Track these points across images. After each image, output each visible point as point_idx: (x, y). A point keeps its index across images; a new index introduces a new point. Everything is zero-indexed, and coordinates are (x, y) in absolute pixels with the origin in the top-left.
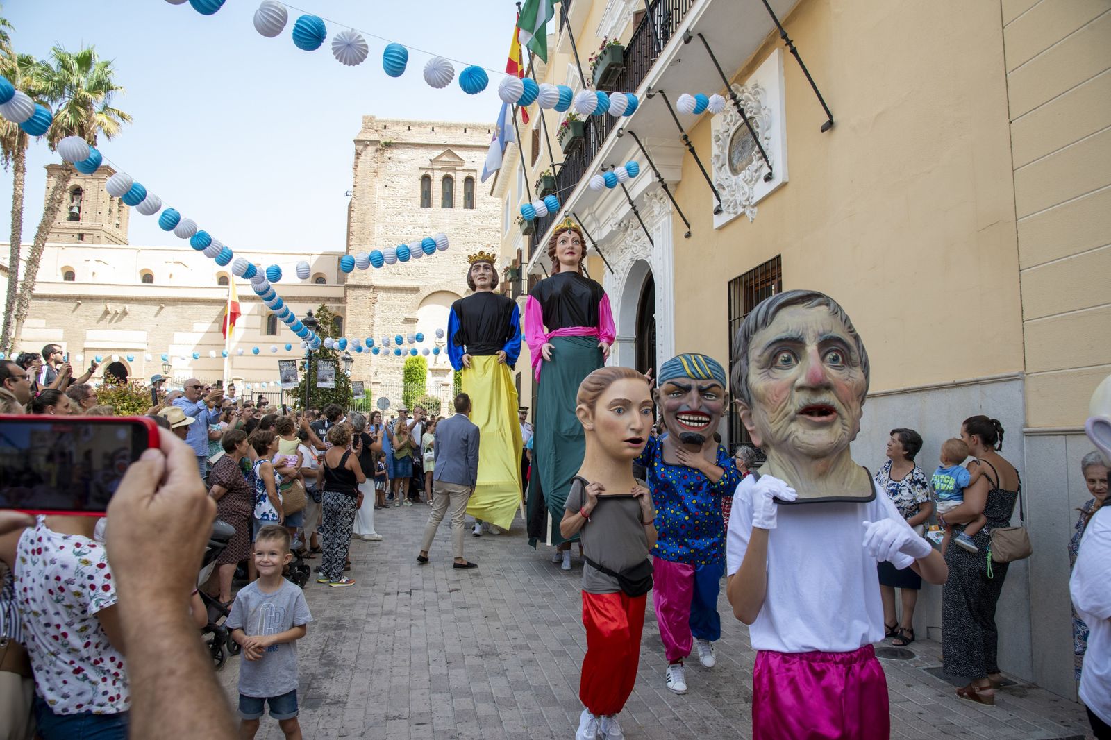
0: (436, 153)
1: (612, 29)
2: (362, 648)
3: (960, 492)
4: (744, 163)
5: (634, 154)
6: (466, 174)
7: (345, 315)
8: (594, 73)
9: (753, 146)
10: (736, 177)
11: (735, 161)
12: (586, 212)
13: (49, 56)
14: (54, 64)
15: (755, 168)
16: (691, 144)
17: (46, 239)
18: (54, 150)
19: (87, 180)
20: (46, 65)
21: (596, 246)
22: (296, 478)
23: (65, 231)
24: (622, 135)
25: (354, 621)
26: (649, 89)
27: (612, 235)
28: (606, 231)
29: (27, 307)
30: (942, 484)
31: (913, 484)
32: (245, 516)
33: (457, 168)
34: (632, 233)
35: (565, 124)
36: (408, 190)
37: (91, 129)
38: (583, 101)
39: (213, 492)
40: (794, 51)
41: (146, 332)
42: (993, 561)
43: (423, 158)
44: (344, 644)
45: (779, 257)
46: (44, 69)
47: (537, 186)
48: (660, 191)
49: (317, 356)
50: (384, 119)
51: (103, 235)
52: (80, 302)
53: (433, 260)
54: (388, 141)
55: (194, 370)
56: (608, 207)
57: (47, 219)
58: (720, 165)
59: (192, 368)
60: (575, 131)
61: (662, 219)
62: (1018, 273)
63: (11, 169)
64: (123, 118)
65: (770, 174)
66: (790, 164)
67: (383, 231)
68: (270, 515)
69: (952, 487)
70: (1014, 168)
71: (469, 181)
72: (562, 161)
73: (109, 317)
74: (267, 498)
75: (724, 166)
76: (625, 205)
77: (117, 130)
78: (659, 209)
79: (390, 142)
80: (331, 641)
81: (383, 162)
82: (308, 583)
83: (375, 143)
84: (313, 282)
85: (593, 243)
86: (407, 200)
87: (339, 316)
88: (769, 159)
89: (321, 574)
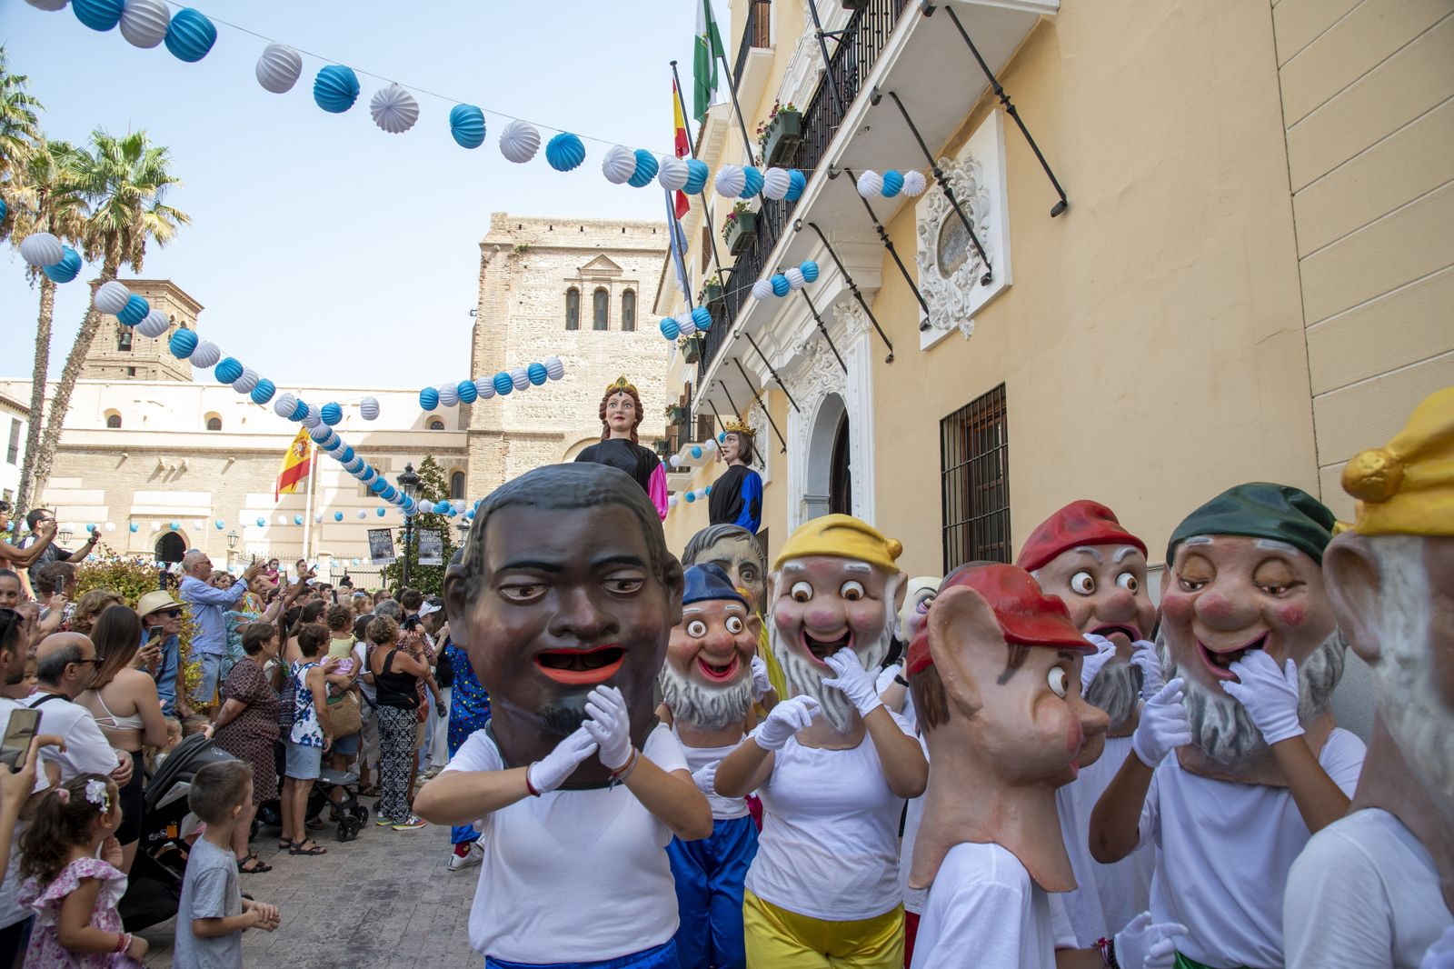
0: (585, 260)
1: (795, 92)
2: (412, 925)
4: (957, 262)
5: (817, 254)
6: (625, 287)
7: (467, 470)
8: (764, 148)
9: (968, 239)
10: (946, 281)
11: (946, 259)
12: (763, 331)
13: (87, 142)
14: (94, 151)
15: (970, 267)
16: (889, 238)
17: (77, 374)
18: (91, 260)
20: (84, 154)
21: (776, 376)
22: (349, 689)
23: (112, 364)
24: (800, 228)
25: (412, 887)
26: (831, 167)
27: (796, 361)
28: (789, 355)
29: (51, 462)
32: (271, 740)
33: (613, 278)
34: (821, 358)
35: (732, 216)
36: (549, 308)
37: (138, 232)
38: (725, 180)
39: (226, 708)
40: (1012, 111)
41: (210, 494)
43: (568, 266)
44: (389, 920)
45: (1003, 385)
46: (80, 159)
47: (700, 299)
48: (854, 301)
49: (420, 524)
50: (519, 216)
51: (159, 368)
52: (126, 455)
53: (581, 398)
54: (524, 245)
55: (271, 542)
56: (789, 324)
57: (79, 349)
58: (928, 265)
59: (268, 540)
60: (744, 225)
61: (857, 339)
62: (1309, 400)
63: (37, 285)
64: (179, 218)
65: (989, 275)
66: (1014, 260)
67: (518, 360)
68: (314, 739)
70: (1300, 257)
71: (629, 295)
72: (732, 265)
73: (163, 474)
74: (311, 716)
75: (932, 267)
76: (809, 321)
77: (172, 234)
78: (853, 326)
79: (526, 246)
80: (371, 915)
81: (517, 272)
82: (364, 831)
83: (506, 248)
84: (426, 428)
85: (773, 372)
86: (548, 320)
87: (457, 473)
88: (987, 255)
89: (380, 815)
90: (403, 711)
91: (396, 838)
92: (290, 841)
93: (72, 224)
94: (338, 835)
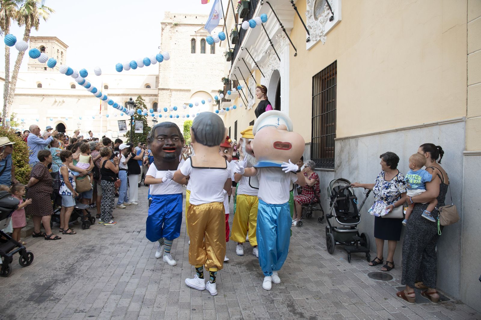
0: (197, 28)
2: (94, 264)
3: (424, 184)
4: (321, 13)
7: (158, 102)
9: (325, 4)
10: (316, 21)
11: (317, 13)
12: (252, 47)
15: (325, 15)
16: (295, 5)
19: (47, 43)
21: (256, 64)
23: (39, 66)
24: (263, 3)
25: (101, 248)
27: (264, 58)
28: (261, 56)
29: (13, 98)
30: (414, 180)
31: (397, 183)
32: (48, 193)
33: (207, 35)
34: (272, 56)
35: (240, 2)
36: (185, 46)
37: (36, 16)
39: (31, 181)
42: (441, 226)
43: (192, 31)
44: (86, 261)
45: (336, 61)
47: (230, 36)
48: (283, 33)
49: (136, 119)
50: (174, 13)
52: (44, 97)
53: (196, 77)
54: (176, 23)
56: (261, 44)
58: (310, 16)
60: (244, 6)
61: (284, 48)
62: (466, 56)
64: (51, 11)
65: (332, 17)
66: (342, 10)
68: (66, 193)
69: (420, 182)
73: (57, 103)
74: (65, 184)
75: (312, 17)
76: (267, 42)
77: (49, 17)
78: (283, 43)
79: (177, 24)
80: (81, 259)
81: (174, 33)
82: (93, 225)
83: (170, 24)
84: (144, 88)
85: (255, 63)
86: (185, 50)
87: (155, 103)
88: (332, 9)
89: (100, 219)
90: (109, 182)
91: (103, 228)
92: (63, 229)
93: (13, 13)
94: (82, 227)
